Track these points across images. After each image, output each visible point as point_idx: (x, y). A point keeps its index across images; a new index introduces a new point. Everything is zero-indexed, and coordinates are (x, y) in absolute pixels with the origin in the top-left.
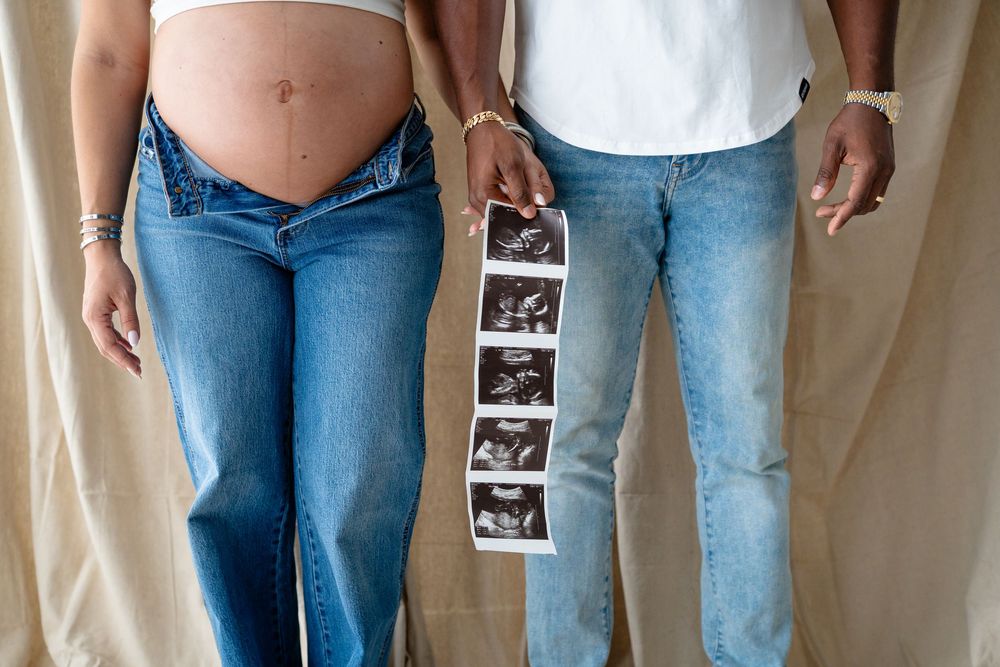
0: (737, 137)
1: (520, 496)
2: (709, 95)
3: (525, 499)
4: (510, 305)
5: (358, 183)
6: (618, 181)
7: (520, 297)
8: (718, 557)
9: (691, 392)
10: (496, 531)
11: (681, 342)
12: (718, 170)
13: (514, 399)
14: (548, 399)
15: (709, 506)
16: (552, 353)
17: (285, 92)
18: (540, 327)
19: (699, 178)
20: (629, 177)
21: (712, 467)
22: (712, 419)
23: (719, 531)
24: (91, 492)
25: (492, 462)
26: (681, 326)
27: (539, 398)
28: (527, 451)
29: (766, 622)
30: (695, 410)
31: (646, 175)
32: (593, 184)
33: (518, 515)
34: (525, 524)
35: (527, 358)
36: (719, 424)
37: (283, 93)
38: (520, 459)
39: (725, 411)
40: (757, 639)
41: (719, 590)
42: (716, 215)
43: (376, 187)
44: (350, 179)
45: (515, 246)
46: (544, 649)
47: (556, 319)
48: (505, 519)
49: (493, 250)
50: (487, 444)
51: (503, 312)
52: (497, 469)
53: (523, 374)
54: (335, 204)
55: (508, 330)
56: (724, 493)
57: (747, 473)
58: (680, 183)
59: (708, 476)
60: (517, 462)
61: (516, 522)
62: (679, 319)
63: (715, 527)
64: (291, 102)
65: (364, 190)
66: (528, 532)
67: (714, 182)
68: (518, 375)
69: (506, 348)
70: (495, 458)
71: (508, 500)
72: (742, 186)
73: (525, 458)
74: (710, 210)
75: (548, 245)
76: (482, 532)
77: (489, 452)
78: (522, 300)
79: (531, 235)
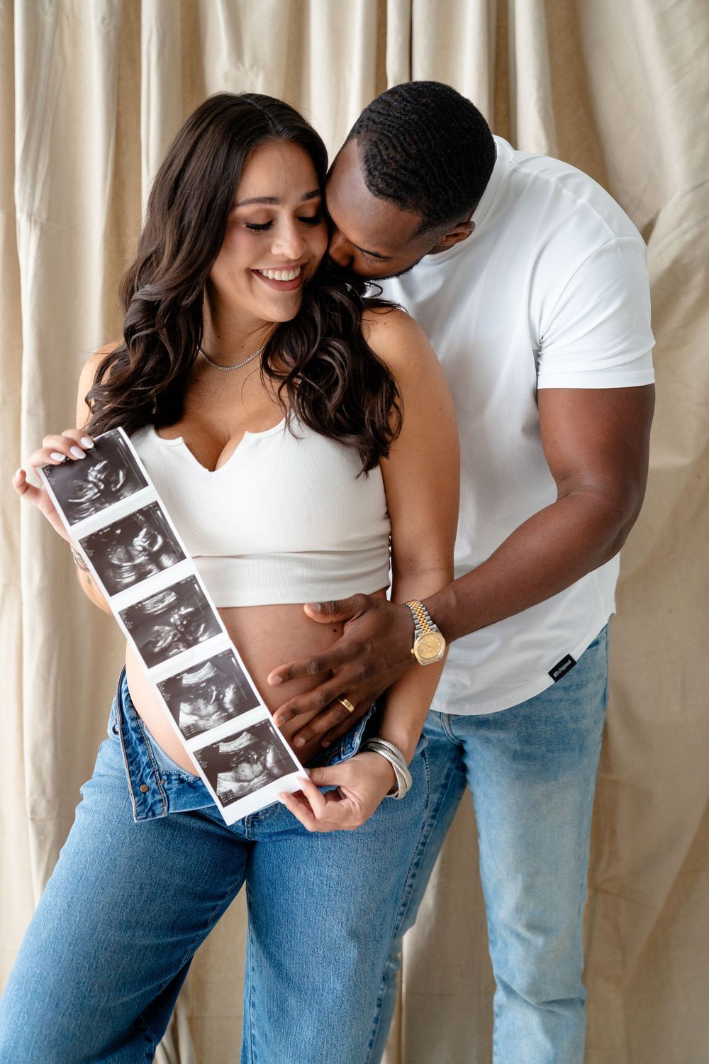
1: (251, 739)
3: (256, 740)
4: (122, 556)
7: (128, 543)
10: (242, 788)
13: (181, 646)
14: (213, 628)
18: (165, 560)
25: (201, 723)
27: (205, 631)
28: (229, 694)
33: (258, 759)
35: (171, 598)
38: (228, 706)
45: (90, 494)
47: (177, 543)
48: (246, 770)
49: (70, 513)
50: (185, 708)
51: (120, 567)
53: (176, 616)
55: (136, 581)
60: (225, 710)
61: (258, 768)
66: (276, 771)
68: (172, 620)
69: (145, 600)
70: (201, 717)
71: (240, 750)
73: (232, 702)
75: (121, 474)
76: (228, 799)
77: (192, 713)
78: (131, 544)
79: (99, 472)
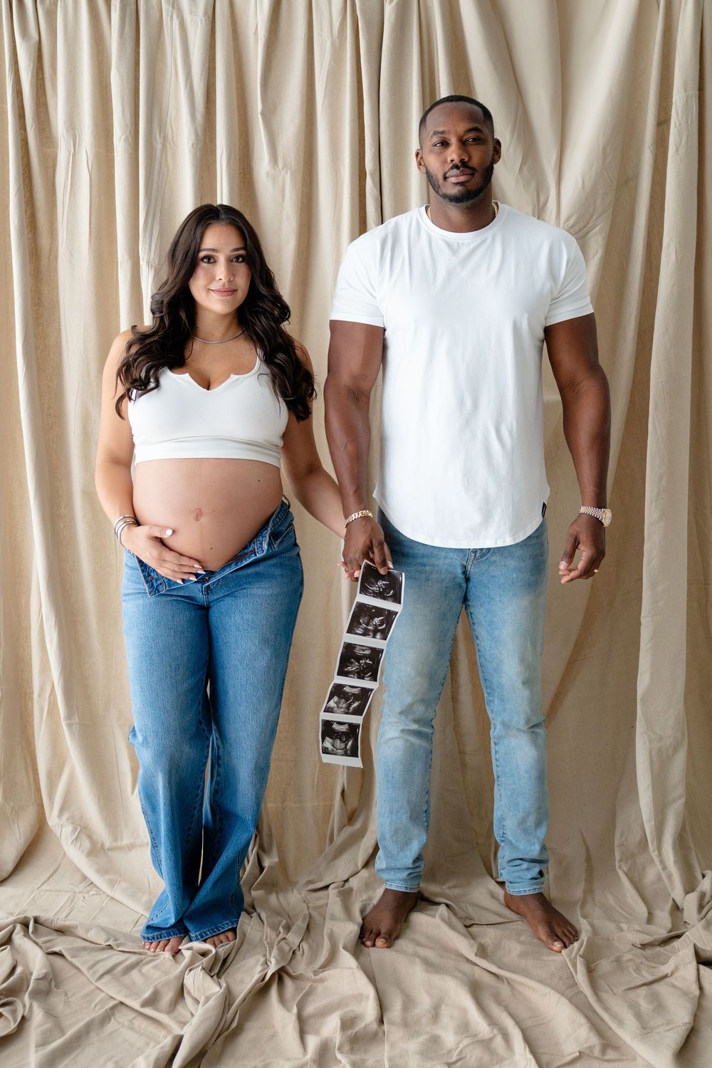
0: (502, 540)
1: (347, 730)
2: (487, 516)
3: (349, 731)
4: (365, 621)
5: (247, 554)
6: (440, 559)
7: (372, 618)
8: (502, 780)
9: (485, 680)
10: (333, 750)
11: (479, 651)
12: (497, 554)
14: (374, 678)
15: (497, 748)
16: (382, 651)
17: (198, 516)
18: (378, 635)
19: (486, 559)
20: (446, 557)
21: (499, 726)
22: (498, 698)
23: (503, 764)
24: (69, 722)
25: (336, 709)
26: (478, 642)
27: (369, 676)
28: (356, 704)
29: (531, 820)
30: (489, 691)
31: (456, 557)
32: (425, 560)
33: (345, 741)
34: (348, 747)
35: (368, 652)
36: (502, 700)
37: (197, 515)
38: (351, 708)
39: (505, 693)
40: (525, 831)
41: (503, 800)
42: (497, 580)
43: (256, 555)
44: (242, 552)
45: (375, 589)
46: (388, 836)
48: (338, 743)
49: (363, 588)
50: (336, 699)
51: (361, 624)
52: (338, 713)
54: (234, 568)
55: (361, 635)
56: (506, 741)
57: (518, 730)
58: (475, 562)
59: (496, 730)
60: (349, 709)
61: (343, 745)
62: (477, 637)
63: (501, 761)
64: (202, 520)
65: (249, 558)
66: (349, 752)
67: (495, 562)
70: (338, 707)
71: (341, 732)
72: (512, 563)
73: (354, 708)
74: (493, 577)
75: (393, 592)
76: (326, 751)
77: (336, 703)
79: (383, 584)
